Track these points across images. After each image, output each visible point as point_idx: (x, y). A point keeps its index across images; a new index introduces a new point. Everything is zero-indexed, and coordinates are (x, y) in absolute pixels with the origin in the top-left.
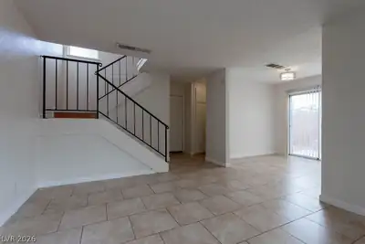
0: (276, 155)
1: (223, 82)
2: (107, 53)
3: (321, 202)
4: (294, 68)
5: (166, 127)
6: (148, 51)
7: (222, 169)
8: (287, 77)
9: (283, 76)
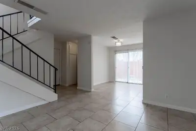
0: (110, 82)
1: (90, 43)
2: (6, 6)
3: (143, 103)
4: (121, 40)
5: (56, 69)
6: (45, 13)
7: (89, 93)
8: (119, 44)
9: (117, 43)
